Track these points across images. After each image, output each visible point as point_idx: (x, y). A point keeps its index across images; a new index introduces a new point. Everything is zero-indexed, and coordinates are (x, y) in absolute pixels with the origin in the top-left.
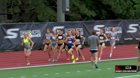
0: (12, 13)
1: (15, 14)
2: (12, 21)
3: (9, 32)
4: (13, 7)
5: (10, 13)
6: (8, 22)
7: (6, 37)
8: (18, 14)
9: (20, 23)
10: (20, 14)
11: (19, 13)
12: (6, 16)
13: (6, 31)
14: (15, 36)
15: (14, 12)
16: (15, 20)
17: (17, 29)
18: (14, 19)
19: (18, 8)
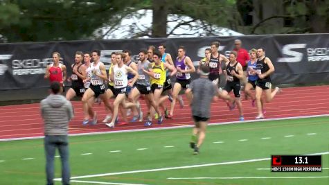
0: (292, 15)
1: (300, 16)
2: (292, 29)
3: (286, 50)
4: (294, 4)
5: (289, 14)
6: (285, 32)
7: (281, 60)
8: (304, 18)
9: (307, 34)
10: (308, 18)
11: (306, 16)
12: (282, 20)
13: (282, 48)
14: (298, 57)
15: (296, 13)
16: (298, 29)
17: (302, 46)
18: (296, 27)
19: (304, 6)
